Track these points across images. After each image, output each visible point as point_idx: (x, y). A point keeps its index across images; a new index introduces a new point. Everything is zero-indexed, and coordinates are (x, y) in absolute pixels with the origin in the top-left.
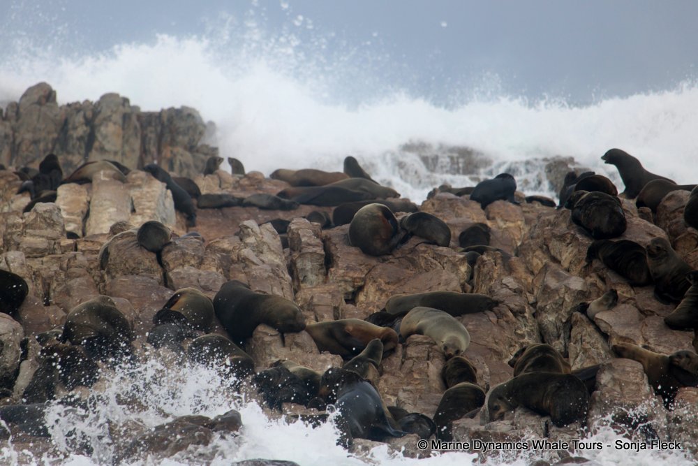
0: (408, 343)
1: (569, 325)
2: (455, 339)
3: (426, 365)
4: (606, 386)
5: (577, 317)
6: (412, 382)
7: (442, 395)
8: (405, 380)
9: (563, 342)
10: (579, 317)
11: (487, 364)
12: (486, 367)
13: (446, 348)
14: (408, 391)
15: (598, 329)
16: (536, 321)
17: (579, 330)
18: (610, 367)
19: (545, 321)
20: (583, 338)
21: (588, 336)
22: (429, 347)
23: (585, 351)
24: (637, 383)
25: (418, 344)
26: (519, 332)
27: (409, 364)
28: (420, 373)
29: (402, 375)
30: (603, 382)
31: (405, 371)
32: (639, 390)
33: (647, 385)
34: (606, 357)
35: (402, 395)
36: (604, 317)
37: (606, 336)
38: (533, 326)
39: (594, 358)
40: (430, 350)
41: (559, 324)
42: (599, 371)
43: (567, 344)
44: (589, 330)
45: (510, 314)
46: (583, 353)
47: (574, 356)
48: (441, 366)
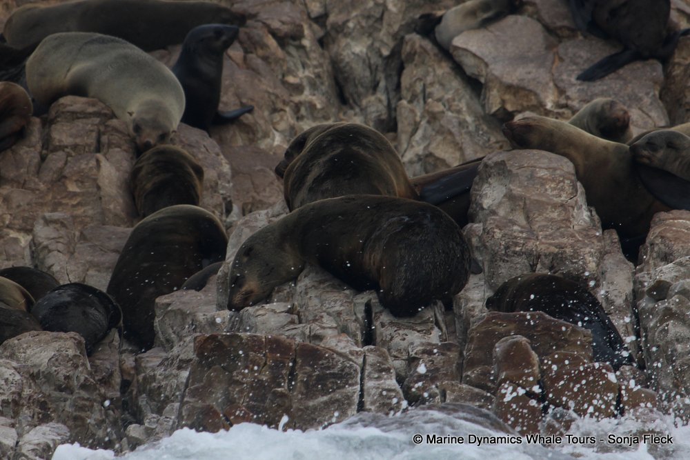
0: (53, 113)
1: (396, 62)
2: (158, 108)
3: (93, 163)
4: (494, 213)
5: (413, 46)
6: (64, 201)
7: (130, 230)
8: (50, 197)
9: (384, 98)
10: (417, 46)
11: (226, 157)
12: (224, 161)
13: (137, 128)
14: (55, 222)
15: (458, 69)
16: (326, 53)
17: (418, 72)
18: (502, 170)
19: (346, 55)
20: (428, 90)
21: (437, 86)
22: (100, 123)
23: (433, 117)
24: (562, 205)
25: (75, 116)
26: (291, 79)
27: (56, 161)
28: (80, 182)
29: (42, 186)
30: (486, 203)
31: (48, 176)
32: (568, 220)
33: (584, 207)
34: (477, 129)
35: (43, 232)
36: (471, 42)
37: (475, 85)
38: (321, 65)
39: (450, 133)
40: (102, 129)
41: (375, 60)
42: (477, 179)
43: (393, 102)
44: (439, 72)
45: (272, 42)
46: (429, 122)
47: (410, 129)
48: (126, 165)
